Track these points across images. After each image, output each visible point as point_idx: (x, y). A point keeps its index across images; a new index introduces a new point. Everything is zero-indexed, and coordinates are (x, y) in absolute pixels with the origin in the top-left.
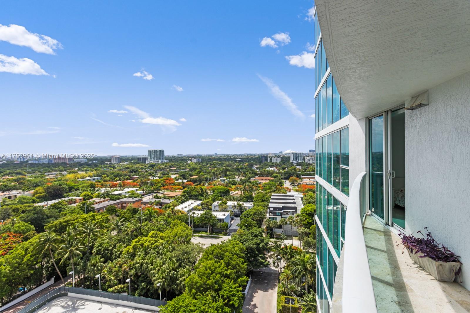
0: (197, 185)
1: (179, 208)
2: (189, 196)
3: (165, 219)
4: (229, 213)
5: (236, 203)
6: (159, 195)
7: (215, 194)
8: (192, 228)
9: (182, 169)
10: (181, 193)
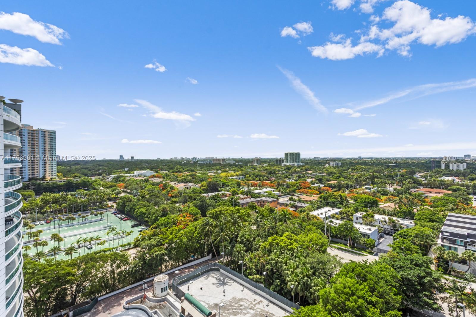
0: (336, 191)
1: (315, 213)
2: (325, 203)
3: (299, 222)
4: (376, 228)
5: (387, 218)
6: (294, 197)
7: (358, 204)
8: (328, 236)
9: (318, 173)
10: (317, 199)
